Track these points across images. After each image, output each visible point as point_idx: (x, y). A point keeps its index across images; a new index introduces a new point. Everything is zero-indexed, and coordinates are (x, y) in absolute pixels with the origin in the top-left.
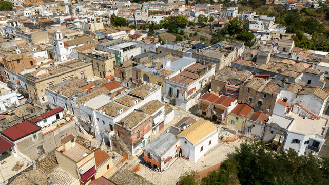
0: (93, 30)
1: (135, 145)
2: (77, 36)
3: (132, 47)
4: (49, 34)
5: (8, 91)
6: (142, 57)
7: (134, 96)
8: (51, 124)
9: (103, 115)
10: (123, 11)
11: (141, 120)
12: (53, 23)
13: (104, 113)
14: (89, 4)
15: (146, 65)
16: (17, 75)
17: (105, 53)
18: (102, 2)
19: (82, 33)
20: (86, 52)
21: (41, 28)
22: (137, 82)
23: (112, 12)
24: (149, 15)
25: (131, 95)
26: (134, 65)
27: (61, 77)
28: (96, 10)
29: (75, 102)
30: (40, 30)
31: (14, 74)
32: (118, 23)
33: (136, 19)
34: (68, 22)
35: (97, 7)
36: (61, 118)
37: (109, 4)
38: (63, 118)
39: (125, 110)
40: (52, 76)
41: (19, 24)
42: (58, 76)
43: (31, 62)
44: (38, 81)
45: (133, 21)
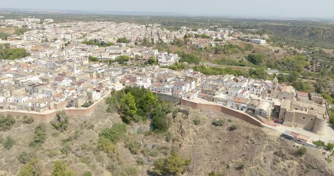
0: (84, 64)
19: (80, 65)
23: (88, 54)
32: (93, 60)
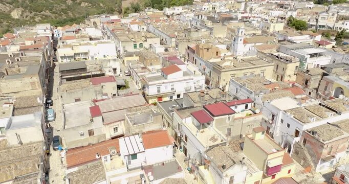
1: (324, 161)
2: (254, 34)
3: (320, 55)
4: (229, 29)
5: (199, 74)
6: (335, 68)
7: (327, 107)
8: (240, 112)
9: (292, 119)
10: (302, 13)
11: (338, 136)
12: (231, 19)
13: (292, 116)
14: (264, 3)
15: (341, 77)
16: (205, 62)
17: (289, 56)
18: (279, 2)
20: (267, 51)
21: (221, 23)
22: (324, 94)
24: (337, 21)
25: (323, 106)
26: (324, 75)
27: (243, 71)
28: (272, 10)
29: (260, 98)
30: (220, 24)
31: (203, 61)
33: (319, 24)
34: (245, 20)
35: (273, 7)
36: (248, 109)
37: (287, 5)
38: (250, 110)
39: (317, 120)
40: (236, 69)
41: (203, 17)
42: (241, 70)
43: (217, 52)
44: (224, 70)
45: (314, 25)
